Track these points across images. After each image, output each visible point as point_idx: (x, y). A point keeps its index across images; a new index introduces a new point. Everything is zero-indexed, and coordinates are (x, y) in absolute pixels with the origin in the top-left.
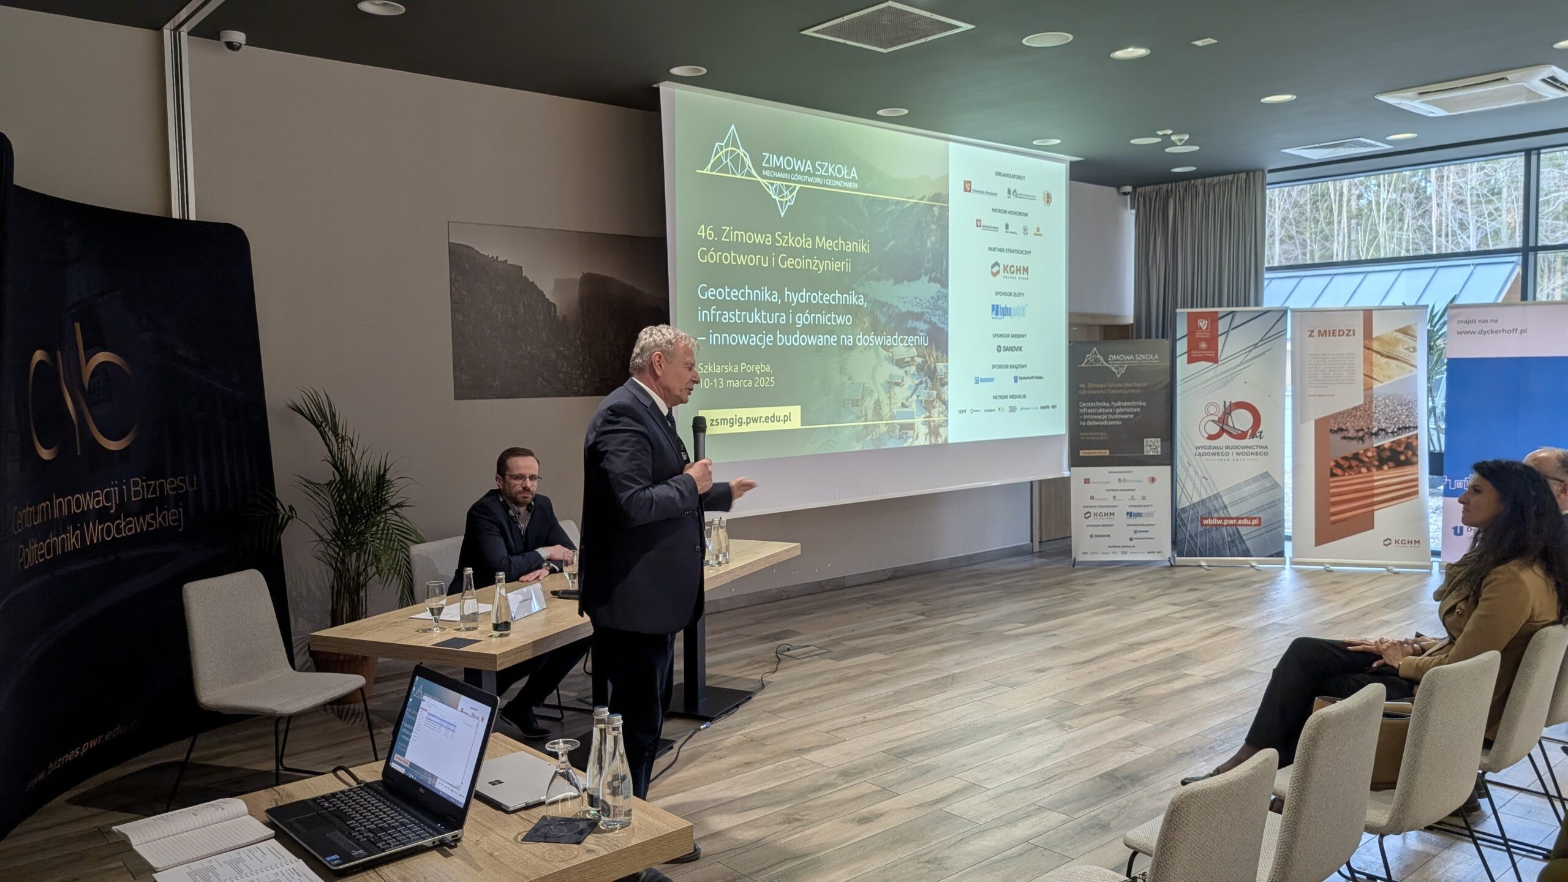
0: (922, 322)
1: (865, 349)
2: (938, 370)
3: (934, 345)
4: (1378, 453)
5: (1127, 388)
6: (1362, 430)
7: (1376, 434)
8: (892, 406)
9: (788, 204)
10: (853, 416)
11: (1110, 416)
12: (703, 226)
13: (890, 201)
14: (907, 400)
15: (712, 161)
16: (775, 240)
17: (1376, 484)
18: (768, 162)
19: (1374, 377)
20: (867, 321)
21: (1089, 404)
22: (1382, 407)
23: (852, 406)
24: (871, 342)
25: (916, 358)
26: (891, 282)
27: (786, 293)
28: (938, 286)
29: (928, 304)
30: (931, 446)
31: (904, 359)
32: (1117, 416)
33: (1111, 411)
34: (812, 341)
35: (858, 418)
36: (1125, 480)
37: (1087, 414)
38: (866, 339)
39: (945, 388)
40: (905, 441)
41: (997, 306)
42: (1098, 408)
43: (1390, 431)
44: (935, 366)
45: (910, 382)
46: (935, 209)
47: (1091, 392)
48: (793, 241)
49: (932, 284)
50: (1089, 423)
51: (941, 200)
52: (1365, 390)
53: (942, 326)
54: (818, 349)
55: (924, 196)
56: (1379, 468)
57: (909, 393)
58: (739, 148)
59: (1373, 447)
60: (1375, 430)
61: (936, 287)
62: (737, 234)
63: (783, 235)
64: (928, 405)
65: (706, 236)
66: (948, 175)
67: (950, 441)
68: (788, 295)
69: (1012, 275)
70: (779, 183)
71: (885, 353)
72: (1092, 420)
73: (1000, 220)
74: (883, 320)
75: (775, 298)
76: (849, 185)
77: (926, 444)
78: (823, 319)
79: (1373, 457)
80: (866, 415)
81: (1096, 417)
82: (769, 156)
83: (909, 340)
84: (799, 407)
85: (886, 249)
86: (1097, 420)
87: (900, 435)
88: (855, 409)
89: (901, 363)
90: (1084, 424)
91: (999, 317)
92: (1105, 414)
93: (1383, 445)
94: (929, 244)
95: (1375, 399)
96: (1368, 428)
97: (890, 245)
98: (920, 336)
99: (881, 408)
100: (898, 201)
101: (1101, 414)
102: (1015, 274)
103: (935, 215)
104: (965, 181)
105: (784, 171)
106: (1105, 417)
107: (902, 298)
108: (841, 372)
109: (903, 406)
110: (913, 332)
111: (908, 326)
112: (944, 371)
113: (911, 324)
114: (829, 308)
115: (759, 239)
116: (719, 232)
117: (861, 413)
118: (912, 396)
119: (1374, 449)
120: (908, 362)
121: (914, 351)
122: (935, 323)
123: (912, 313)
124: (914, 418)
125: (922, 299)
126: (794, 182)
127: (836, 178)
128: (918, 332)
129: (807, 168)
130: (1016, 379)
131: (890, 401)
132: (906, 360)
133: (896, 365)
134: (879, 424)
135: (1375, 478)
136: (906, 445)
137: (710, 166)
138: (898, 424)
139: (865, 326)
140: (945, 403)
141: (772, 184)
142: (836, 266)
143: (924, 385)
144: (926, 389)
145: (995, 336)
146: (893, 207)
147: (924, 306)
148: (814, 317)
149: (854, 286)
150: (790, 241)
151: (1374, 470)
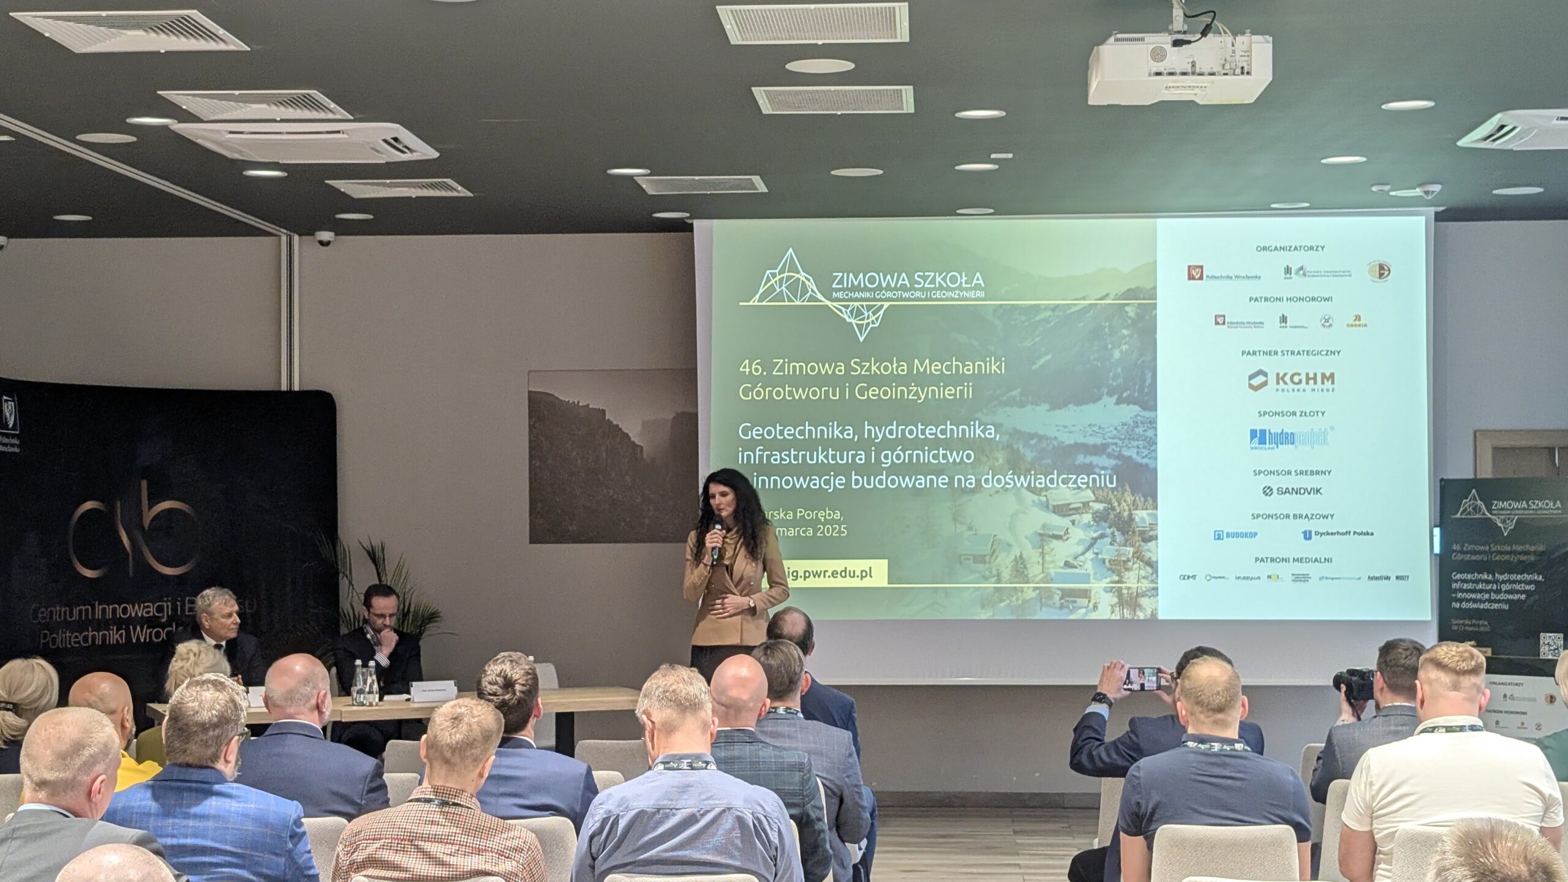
0: (1104, 456)
1: (997, 492)
2: (1137, 519)
3: (1127, 487)
5: (1515, 553)
8: (1045, 565)
9: (871, 326)
10: (977, 575)
11: (1494, 596)
12: (747, 361)
13: (1043, 307)
14: (1075, 558)
15: (761, 291)
16: (849, 368)
18: (841, 282)
20: (1001, 458)
21: (1464, 576)
23: (974, 562)
24: (1006, 483)
25: (1091, 504)
26: (1047, 406)
27: (867, 428)
28: (1135, 409)
29: (1115, 432)
30: (1123, 622)
31: (1069, 504)
32: (1502, 596)
33: (1495, 587)
34: (907, 482)
35: (986, 579)
36: (1512, 697)
37: (1462, 591)
38: (999, 481)
39: (1151, 544)
40: (1072, 612)
41: (1263, 432)
42: (1477, 582)
44: (1130, 515)
45: (1078, 535)
46: (1127, 309)
47: (1468, 557)
48: (879, 368)
49: (1121, 406)
50: (1464, 605)
51: (1141, 295)
53: (1145, 461)
54: (916, 492)
55: (1108, 295)
57: (1081, 549)
58: (798, 273)
61: (1129, 412)
62: (794, 367)
63: (861, 362)
64: (1117, 567)
65: (750, 372)
66: (1155, 262)
67: (1161, 617)
68: (869, 431)
69: (1296, 387)
70: (856, 304)
71: (1035, 498)
72: (1468, 601)
73: (1270, 313)
74: (1029, 455)
75: (848, 435)
76: (972, 294)
77: (1113, 617)
78: (925, 457)
80: (999, 575)
81: (1473, 596)
82: (843, 277)
83: (1079, 481)
84: (886, 561)
85: (1034, 367)
86: (1475, 601)
87: (1062, 604)
88: (981, 567)
89: (1063, 510)
90: (1457, 605)
91: (1267, 446)
92: (1489, 592)
94: (1117, 354)
97: (1043, 360)
98: (1100, 476)
99: (1025, 567)
100: (1058, 305)
101: (1481, 591)
102: (1303, 385)
103: (1130, 318)
104: (1189, 267)
105: (866, 289)
106: (1487, 596)
107: (1065, 427)
108: (955, 520)
109: (1067, 564)
110: (1088, 469)
111: (1077, 463)
112: (1148, 520)
113: (1081, 459)
114: (936, 443)
115: (827, 369)
116: (768, 366)
117: (991, 572)
118: (1083, 554)
120: (1076, 509)
121: (1089, 495)
122: (1130, 457)
123: (1084, 445)
124: (1089, 583)
125: (1103, 426)
126: (880, 300)
127: (948, 289)
128: (1097, 470)
129: (900, 282)
130: (1307, 535)
131: (1043, 558)
132: (1072, 506)
133: (1054, 512)
134: (1023, 588)
136: (1072, 617)
137: (757, 296)
138: (1059, 589)
139: (997, 464)
140: (1152, 565)
141: (847, 307)
142: (949, 392)
143: (1108, 540)
144: (1111, 544)
145: (1257, 473)
146: (1048, 313)
147: (1109, 435)
148: (911, 456)
149: (978, 415)
150: (873, 368)
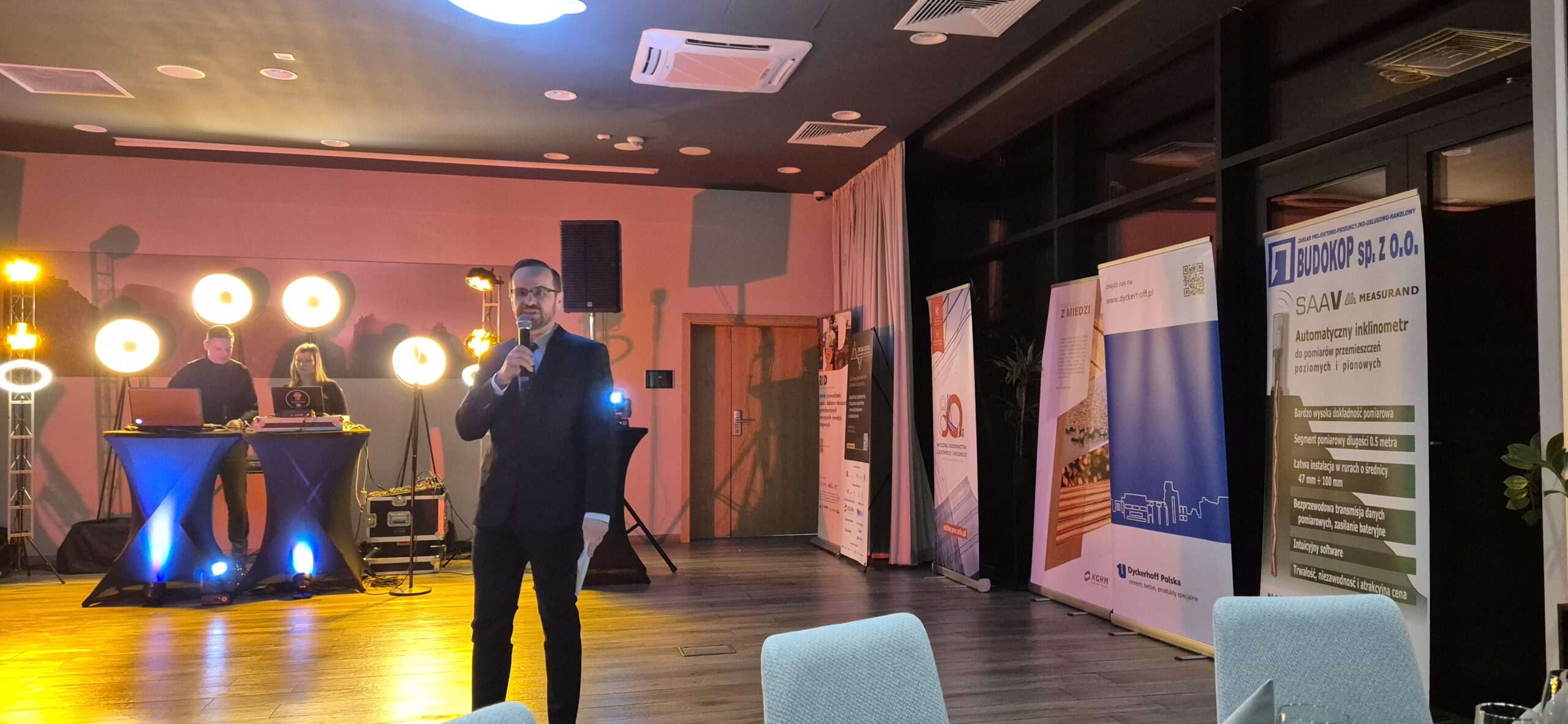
4: (1091, 460)
6: (1083, 430)
7: (1092, 436)
17: (1088, 499)
19: (1097, 364)
22: (1100, 401)
43: (1102, 433)
52: (1089, 381)
56: (1091, 480)
59: (1089, 453)
60: (1091, 433)
79: (1088, 465)
93: (1096, 450)
95: (1096, 391)
96: (1088, 428)
119: (1090, 455)
135: (1088, 492)
151: (1087, 481)
